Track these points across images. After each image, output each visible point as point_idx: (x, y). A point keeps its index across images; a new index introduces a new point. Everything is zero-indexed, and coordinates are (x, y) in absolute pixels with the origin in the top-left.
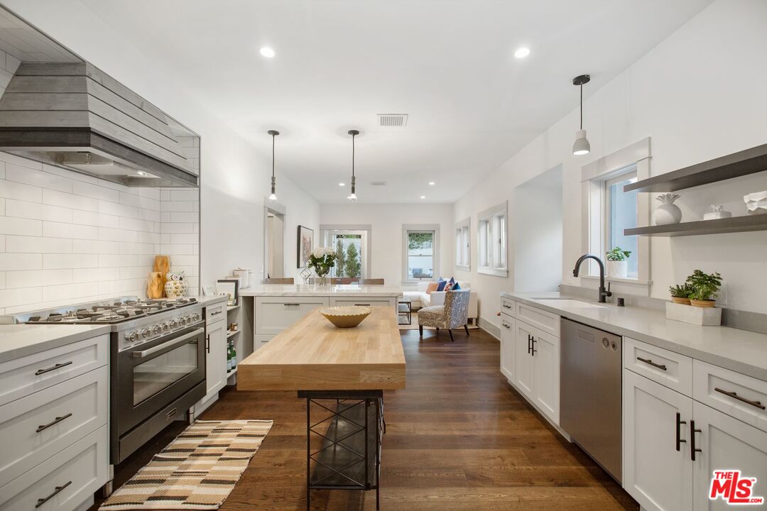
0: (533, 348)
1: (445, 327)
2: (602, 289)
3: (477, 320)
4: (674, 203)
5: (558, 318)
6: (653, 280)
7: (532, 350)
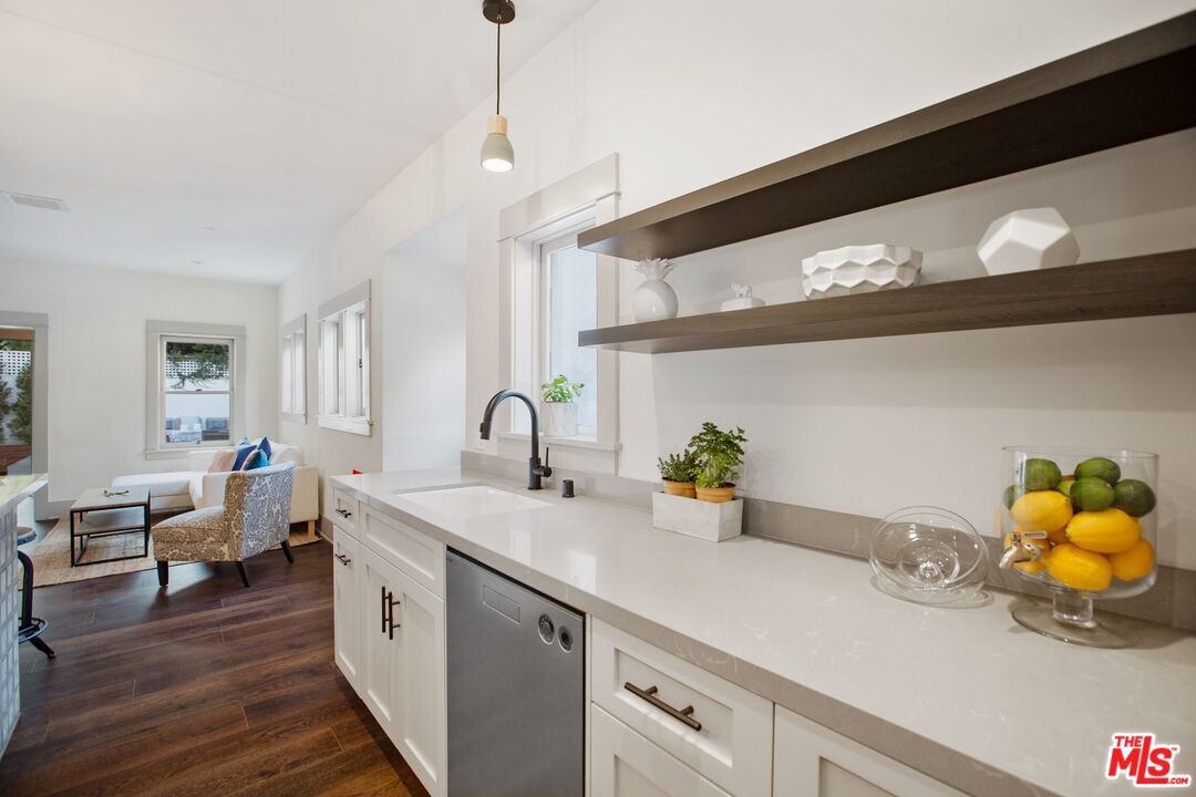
0: (391, 619)
1: (227, 558)
2: (535, 461)
3: (319, 523)
4: (665, 280)
5: (441, 552)
6: (623, 439)
7: (389, 624)
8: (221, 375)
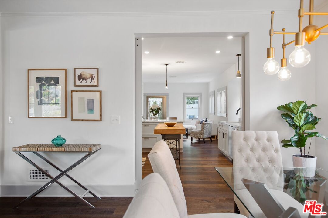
1: (202, 138)
3: (217, 136)
8: (192, 103)
